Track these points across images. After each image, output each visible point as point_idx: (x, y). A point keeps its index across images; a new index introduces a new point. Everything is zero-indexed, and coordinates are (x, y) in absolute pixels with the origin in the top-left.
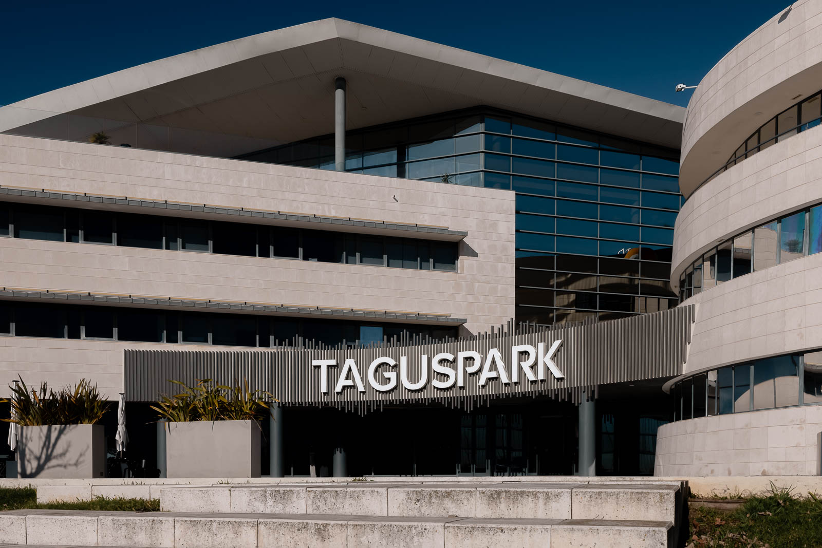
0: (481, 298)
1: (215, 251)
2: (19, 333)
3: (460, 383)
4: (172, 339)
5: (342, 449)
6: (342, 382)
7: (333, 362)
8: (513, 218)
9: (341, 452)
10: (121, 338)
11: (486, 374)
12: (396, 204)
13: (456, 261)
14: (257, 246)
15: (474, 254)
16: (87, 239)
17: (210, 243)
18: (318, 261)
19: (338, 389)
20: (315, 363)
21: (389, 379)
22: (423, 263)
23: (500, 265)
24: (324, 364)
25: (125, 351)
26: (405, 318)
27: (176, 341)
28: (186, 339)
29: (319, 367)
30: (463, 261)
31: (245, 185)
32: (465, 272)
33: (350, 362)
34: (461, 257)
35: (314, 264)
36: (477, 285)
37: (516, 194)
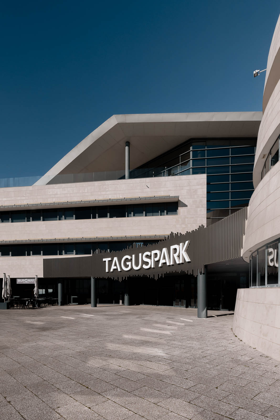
0: (189, 225)
1: (76, 219)
2: (12, 255)
3: (152, 267)
6: (113, 267)
7: (110, 259)
8: (205, 186)
10: (44, 254)
11: (162, 261)
12: (149, 189)
13: (177, 210)
14: (92, 215)
15: (185, 206)
16: (33, 220)
17: (74, 216)
18: (116, 217)
19: (112, 270)
20: (104, 260)
21: (128, 265)
22: (162, 213)
23: (199, 209)
24: (107, 260)
25: (44, 259)
26: (154, 237)
27: (62, 254)
28: (66, 253)
29: (105, 261)
30: (180, 209)
31: (86, 191)
32: (181, 214)
33: (116, 259)
34: (179, 208)
35: (115, 219)
36: (187, 219)
37: (207, 176)
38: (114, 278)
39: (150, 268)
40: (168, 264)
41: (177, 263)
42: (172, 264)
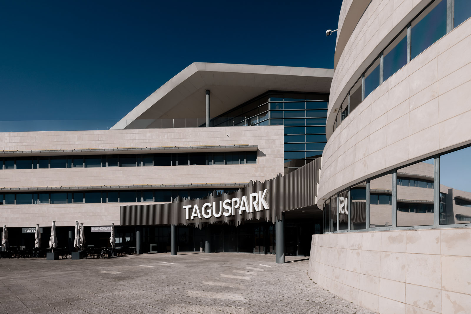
0: (267, 174)
1: (155, 165)
2: (86, 202)
3: (233, 214)
4: (139, 201)
5: (208, 242)
6: (194, 215)
7: (190, 206)
8: (283, 137)
9: (207, 243)
10: (121, 201)
11: (242, 209)
12: (228, 138)
13: (256, 159)
14: (171, 161)
15: (264, 155)
16: (109, 165)
17: (153, 162)
18: (197, 165)
19: (192, 218)
20: (184, 207)
21: (209, 212)
22: (242, 162)
23: (276, 159)
24: (187, 207)
25: (121, 206)
26: (234, 185)
27: (141, 202)
28: (145, 200)
29: (185, 209)
30: (259, 159)
31: (166, 138)
32: (260, 163)
33: (196, 206)
34: (258, 157)
35: (195, 166)
36: (265, 168)
37: (284, 127)
38: (194, 225)
39: (231, 215)
40: (248, 211)
41: (256, 211)
42: (251, 211)
